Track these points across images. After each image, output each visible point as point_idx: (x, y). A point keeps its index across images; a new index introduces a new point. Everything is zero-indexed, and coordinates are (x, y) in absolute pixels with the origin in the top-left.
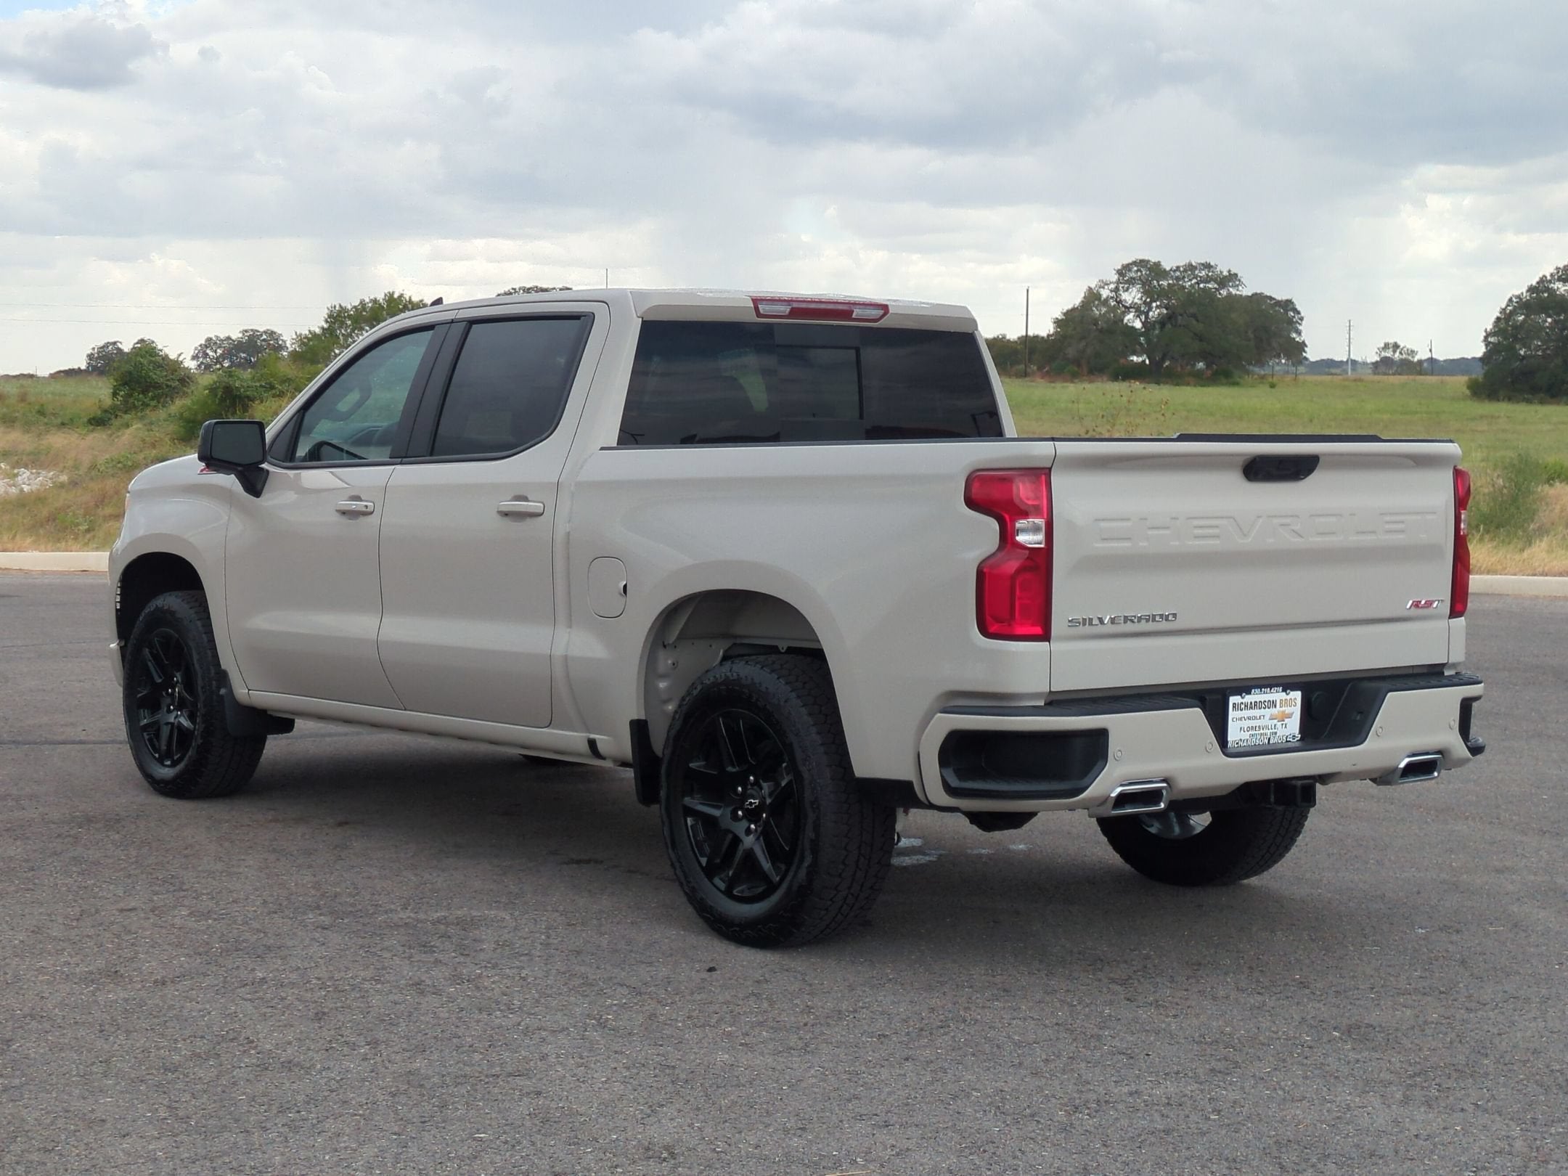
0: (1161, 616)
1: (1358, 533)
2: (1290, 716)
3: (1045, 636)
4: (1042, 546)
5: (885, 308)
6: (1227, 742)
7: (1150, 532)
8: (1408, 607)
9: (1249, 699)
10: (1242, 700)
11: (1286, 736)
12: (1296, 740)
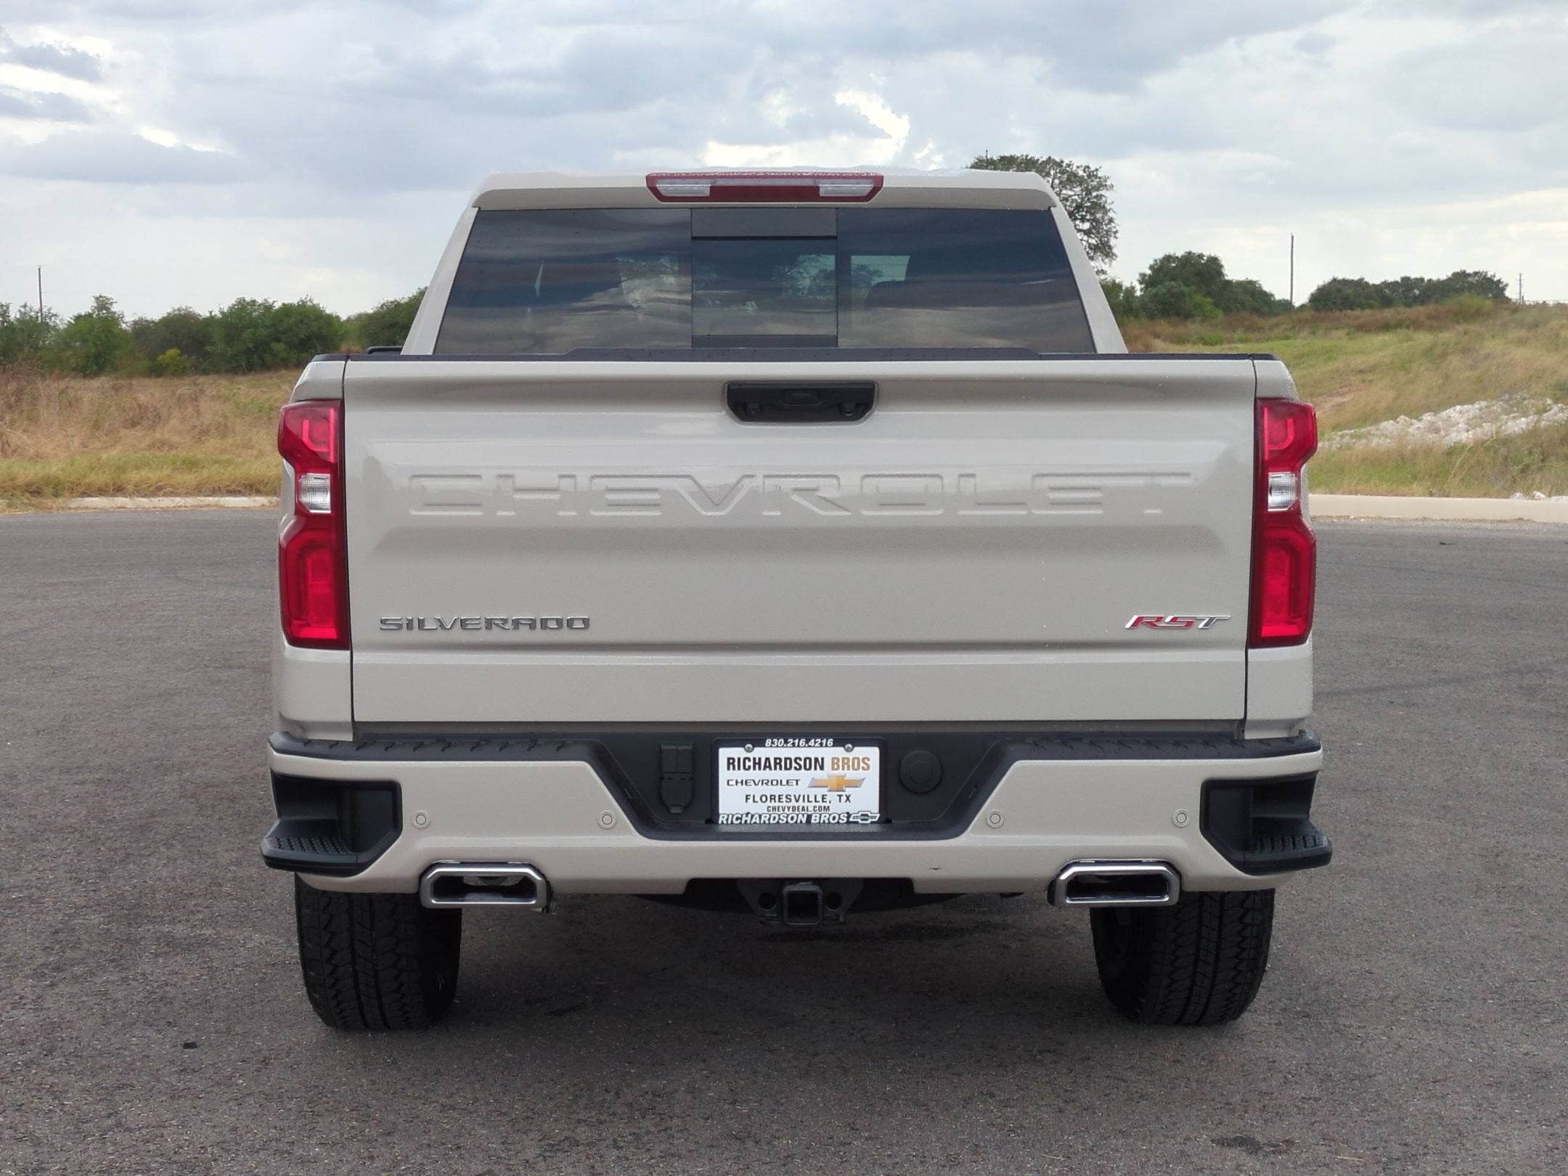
0: (559, 622)
1: (980, 504)
2: (856, 784)
3: (342, 641)
4: (329, 512)
5: (878, 181)
6: (718, 815)
7: (518, 496)
8: (1128, 625)
9: (760, 753)
10: (748, 755)
11: (849, 815)
12: (869, 822)
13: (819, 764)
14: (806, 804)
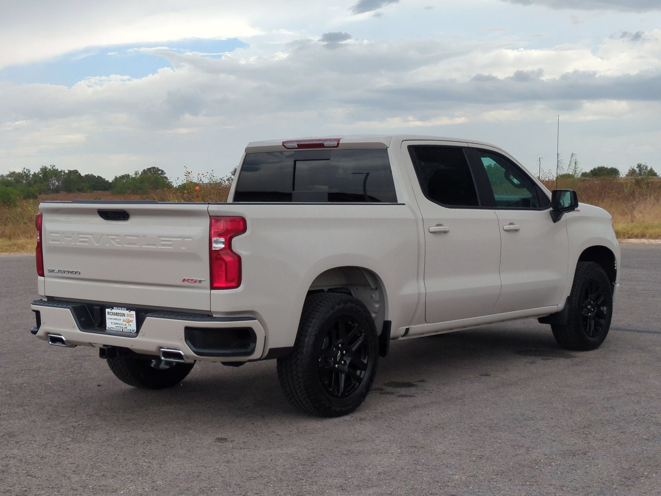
0: (75, 272)
1: (147, 244)
2: (131, 321)
3: (42, 274)
6: (106, 327)
7: (65, 239)
9: (114, 311)
10: (111, 311)
11: (130, 330)
12: (134, 332)
13: (124, 315)
14: (123, 326)
